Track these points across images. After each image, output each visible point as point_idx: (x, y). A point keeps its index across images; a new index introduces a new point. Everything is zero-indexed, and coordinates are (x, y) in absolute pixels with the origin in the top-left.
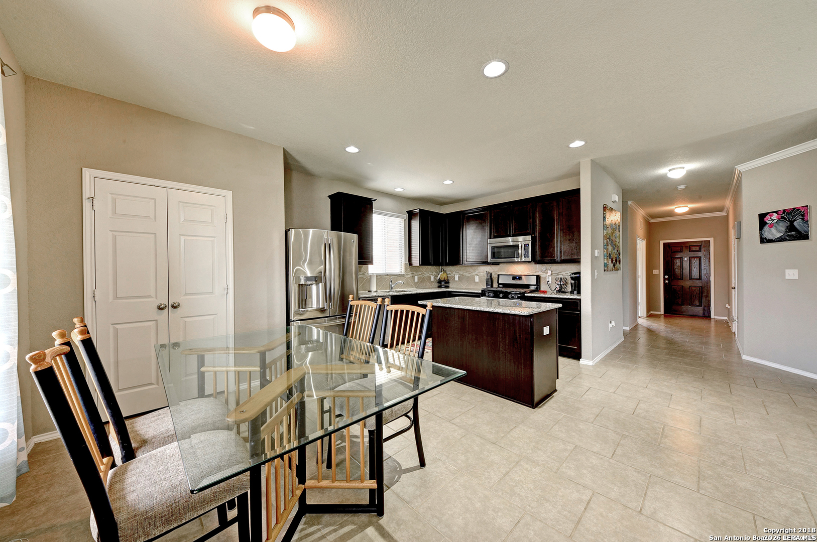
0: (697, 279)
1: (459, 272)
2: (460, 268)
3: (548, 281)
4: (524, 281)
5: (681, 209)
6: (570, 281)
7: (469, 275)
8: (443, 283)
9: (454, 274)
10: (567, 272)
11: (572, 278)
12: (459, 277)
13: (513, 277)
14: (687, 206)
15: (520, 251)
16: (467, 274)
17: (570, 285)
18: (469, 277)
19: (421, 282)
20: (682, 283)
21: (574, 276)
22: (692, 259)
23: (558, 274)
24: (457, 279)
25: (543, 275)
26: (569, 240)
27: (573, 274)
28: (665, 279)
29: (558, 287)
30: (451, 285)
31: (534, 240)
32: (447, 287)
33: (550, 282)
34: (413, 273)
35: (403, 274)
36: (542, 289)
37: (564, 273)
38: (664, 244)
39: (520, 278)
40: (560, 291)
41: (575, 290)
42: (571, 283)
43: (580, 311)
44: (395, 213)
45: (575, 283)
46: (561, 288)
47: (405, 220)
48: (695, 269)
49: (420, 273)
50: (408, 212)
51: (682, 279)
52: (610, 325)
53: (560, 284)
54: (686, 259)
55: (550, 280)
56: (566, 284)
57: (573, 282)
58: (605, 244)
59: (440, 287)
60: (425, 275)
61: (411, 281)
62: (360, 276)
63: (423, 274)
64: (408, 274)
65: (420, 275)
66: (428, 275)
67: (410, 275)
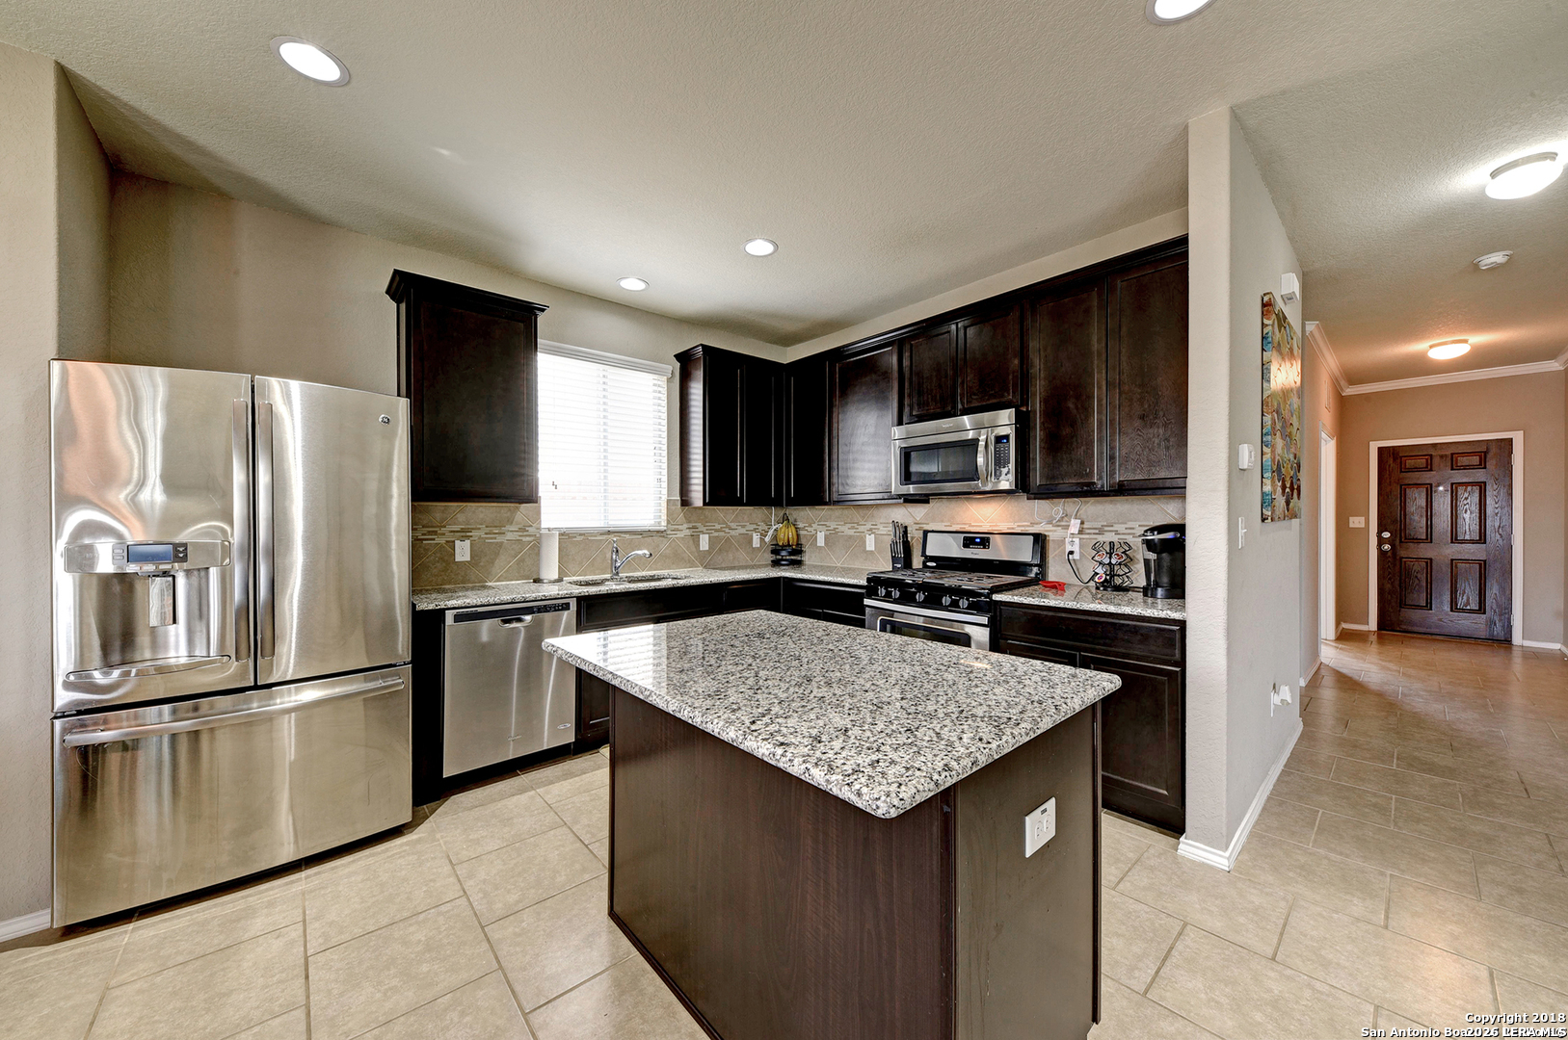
0: (1472, 542)
1: (828, 523)
2: (830, 512)
3: (1071, 553)
4: (999, 551)
5: (1446, 349)
6: (1141, 554)
7: (851, 532)
8: (784, 553)
9: (815, 525)
10: (1130, 524)
11: (1150, 545)
12: (826, 538)
13: (965, 539)
14: (1466, 341)
15: (980, 460)
16: (846, 530)
17: (1140, 567)
18: (850, 537)
19: (720, 549)
20: (1425, 551)
21: (1156, 537)
22: (1461, 490)
23: (1101, 532)
24: (821, 542)
25: (1053, 534)
26: (1142, 417)
27: (1152, 530)
28: (1381, 541)
29: (1100, 570)
30: (806, 558)
31: (1023, 424)
32: (798, 564)
33: (1076, 556)
34: (694, 528)
35: (663, 528)
36: (1052, 577)
37: (1120, 528)
38: (1381, 450)
39: (985, 543)
40: (1111, 585)
41: (1157, 585)
42: (1147, 562)
43: (1182, 663)
44: (636, 359)
45: (1158, 562)
46: (1113, 575)
47: (669, 380)
48: (1467, 516)
49: (718, 527)
50: (678, 357)
51: (1429, 538)
52: (1276, 699)
53: (1107, 561)
54: (1441, 488)
55: (1076, 548)
56: (1128, 560)
57: (1152, 556)
58: (1268, 427)
59: (776, 563)
60: (733, 533)
61: (688, 548)
62: (510, 536)
63: (727, 530)
64: (678, 530)
65: (716, 531)
66: (743, 531)
67: (684, 531)
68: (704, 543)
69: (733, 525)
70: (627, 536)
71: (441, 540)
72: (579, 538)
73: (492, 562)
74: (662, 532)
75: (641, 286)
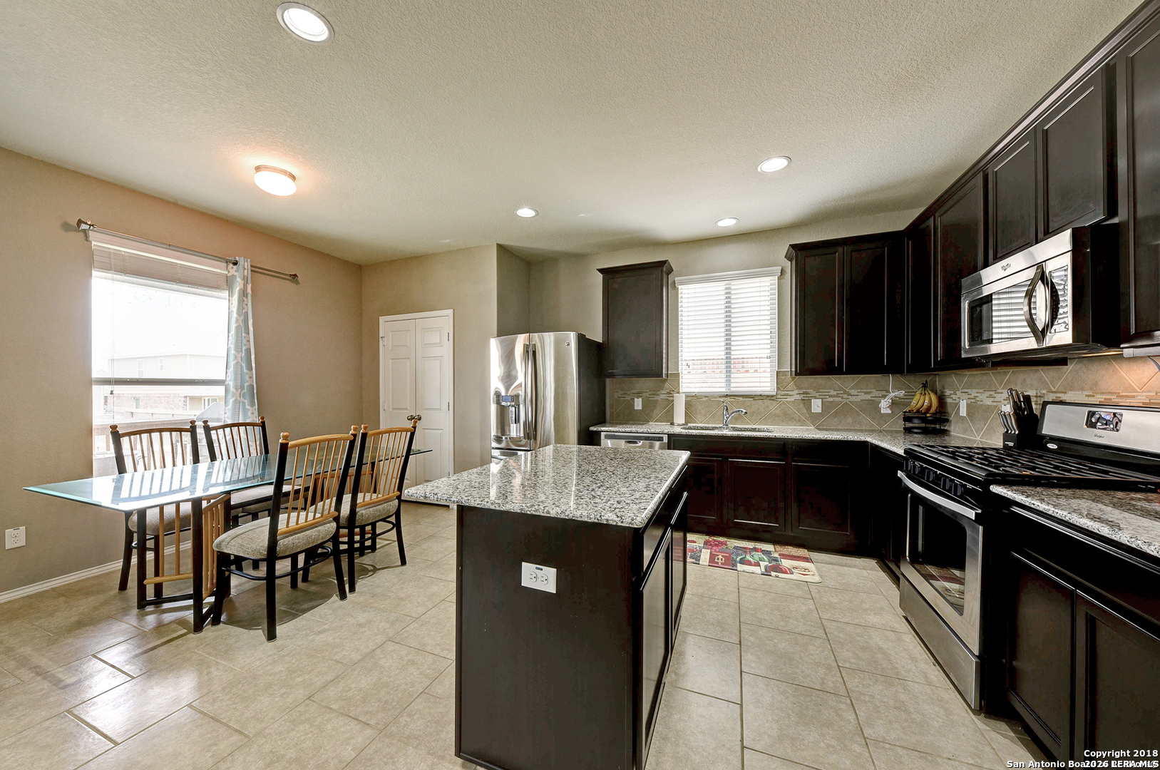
7: (989, 402)
12: (968, 406)
18: (988, 406)
19: (836, 413)
24: (963, 412)
34: (805, 393)
35: (772, 393)
39: (1115, 420)
49: (834, 393)
60: (853, 399)
61: (798, 410)
62: (662, 396)
63: (845, 396)
64: (788, 395)
65: (830, 396)
66: (868, 397)
67: (795, 396)
68: (817, 406)
69: (853, 392)
70: (741, 399)
71: (628, 398)
72: (704, 399)
73: (652, 411)
74: (772, 396)
75: (733, 222)
